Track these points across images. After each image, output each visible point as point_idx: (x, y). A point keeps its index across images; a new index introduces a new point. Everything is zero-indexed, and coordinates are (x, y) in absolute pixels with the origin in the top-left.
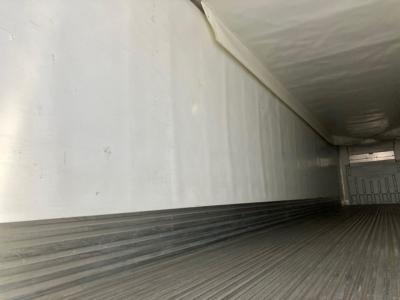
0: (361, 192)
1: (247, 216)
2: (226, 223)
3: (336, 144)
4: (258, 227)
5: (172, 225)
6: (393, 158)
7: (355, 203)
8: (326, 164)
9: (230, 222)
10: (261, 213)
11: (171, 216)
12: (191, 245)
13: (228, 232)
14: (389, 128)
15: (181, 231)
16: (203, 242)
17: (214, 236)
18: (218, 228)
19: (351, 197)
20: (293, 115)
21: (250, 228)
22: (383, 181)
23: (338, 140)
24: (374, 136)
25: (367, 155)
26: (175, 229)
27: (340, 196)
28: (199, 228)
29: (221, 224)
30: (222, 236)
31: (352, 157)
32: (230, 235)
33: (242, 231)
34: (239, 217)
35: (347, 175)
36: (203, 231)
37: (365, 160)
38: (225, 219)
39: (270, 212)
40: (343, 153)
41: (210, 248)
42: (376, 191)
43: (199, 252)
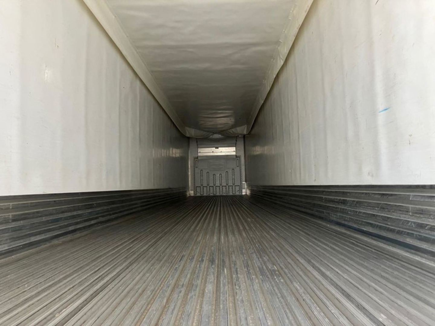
0: (205, 184)
1: (99, 205)
2: (75, 213)
3: (188, 135)
4: (108, 217)
5: (10, 215)
6: (234, 153)
7: (198, 195)
8: (178, 155)
9: (80, 212)
10: (113, 203)
11: (11, 204)
12: (33, 239)
13: (77, 223)
14: (235, 126)
15: (21, 223)
16: (48, 235)
17: (61, 228)
18: (66, 219)
19: (195, 189)
20: (153, 100)
21: (101, 219)
22: (224, 175)
23: (191, 132)
24: (221, 132)
25: (214, 149)
26: (14, 220)
27: (186, 187)
28: (44, 219)
29: (69, 214)
30: (71, 228)
31: (200, 150)
32: (78, 226)
33: (93, 222)
34: (91, 206)
35: (195, 167)
36: (48, 222)
37: (212, 154)
38: (75, 209)
39: (123, 202)
40: (193, 145)
41: (55, 242)
42: (218, 184)
43: (43, 246)
